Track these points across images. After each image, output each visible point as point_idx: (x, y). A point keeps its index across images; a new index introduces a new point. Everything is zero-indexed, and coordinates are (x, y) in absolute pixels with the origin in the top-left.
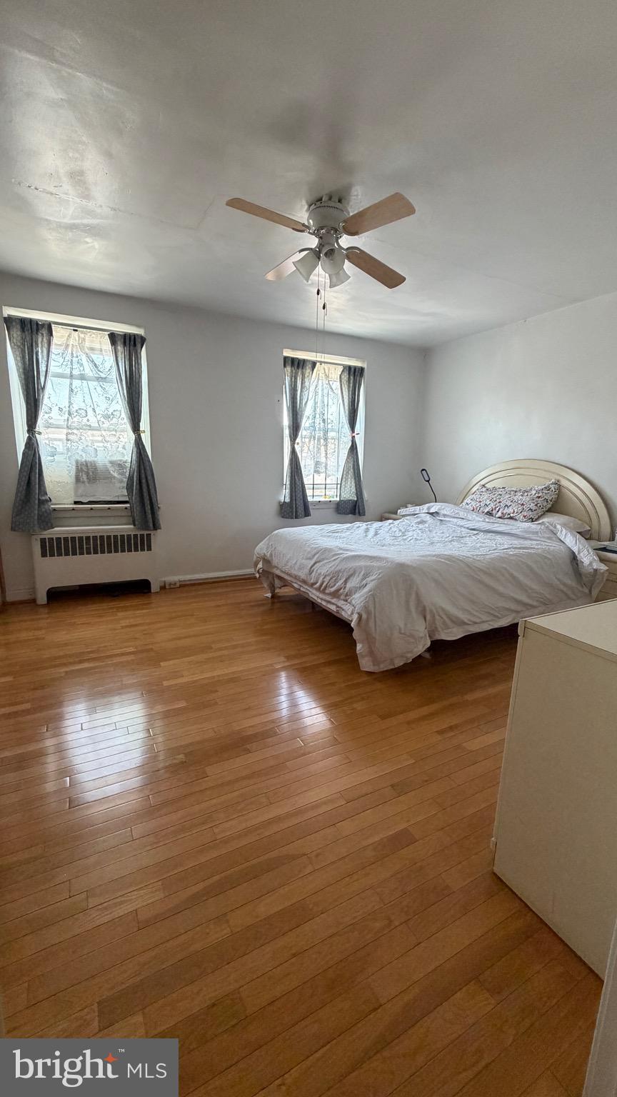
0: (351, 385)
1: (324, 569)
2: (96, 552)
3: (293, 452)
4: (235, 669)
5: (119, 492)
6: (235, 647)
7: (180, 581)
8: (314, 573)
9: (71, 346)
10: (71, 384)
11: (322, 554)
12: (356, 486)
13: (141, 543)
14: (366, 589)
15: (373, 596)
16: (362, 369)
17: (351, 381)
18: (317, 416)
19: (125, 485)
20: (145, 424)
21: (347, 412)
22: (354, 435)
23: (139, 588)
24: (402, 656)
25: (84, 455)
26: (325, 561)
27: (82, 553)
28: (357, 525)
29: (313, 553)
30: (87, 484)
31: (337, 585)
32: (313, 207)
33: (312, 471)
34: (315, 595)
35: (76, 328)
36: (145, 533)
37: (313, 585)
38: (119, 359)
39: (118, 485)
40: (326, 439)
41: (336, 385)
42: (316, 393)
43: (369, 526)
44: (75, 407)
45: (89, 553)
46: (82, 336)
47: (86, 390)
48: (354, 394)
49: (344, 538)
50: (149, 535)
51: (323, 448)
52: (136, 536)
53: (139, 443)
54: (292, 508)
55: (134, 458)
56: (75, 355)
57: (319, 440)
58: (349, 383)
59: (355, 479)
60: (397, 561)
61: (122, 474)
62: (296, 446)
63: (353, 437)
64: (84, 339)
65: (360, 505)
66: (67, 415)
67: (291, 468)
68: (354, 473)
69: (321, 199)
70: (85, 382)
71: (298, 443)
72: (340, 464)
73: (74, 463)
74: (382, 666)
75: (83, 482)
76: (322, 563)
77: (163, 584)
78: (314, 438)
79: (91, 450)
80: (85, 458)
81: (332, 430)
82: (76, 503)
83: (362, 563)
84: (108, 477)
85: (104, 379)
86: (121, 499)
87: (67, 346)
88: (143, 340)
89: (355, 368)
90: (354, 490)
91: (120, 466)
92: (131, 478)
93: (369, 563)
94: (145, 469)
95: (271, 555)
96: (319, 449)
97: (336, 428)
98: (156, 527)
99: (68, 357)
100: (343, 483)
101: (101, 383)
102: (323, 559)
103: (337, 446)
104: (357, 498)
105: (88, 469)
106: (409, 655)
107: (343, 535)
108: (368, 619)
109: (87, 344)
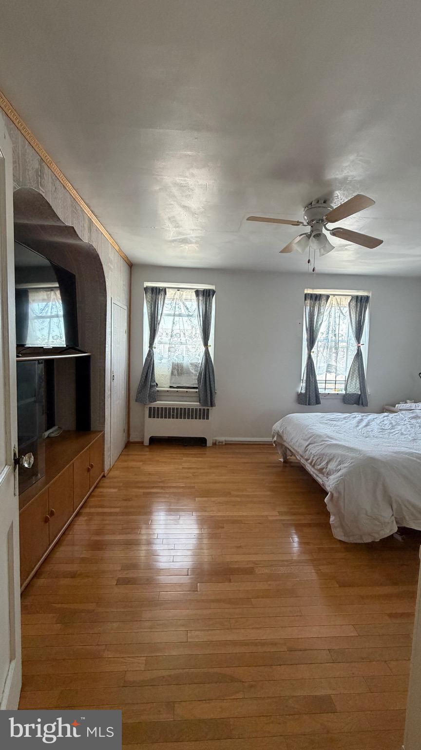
0: (358, 309)
1: (314, 450)
2: (177, 418)
3: (310, 358)
4: (241, 513)
5: (194, 382)
6: (248, 496)
7: (225, 441)
8: (308, 451)
9: (175, 300)
10: (174, 320)
11: (314, 439)
12: (360, 383)
13: (203, 414)
14: (340, 473)
15: (343, 481)
16: (367, 298)
17: (358, 307)
18: (330, 332)
19: (197, 377)
20: (211, 342)
21: (354, 329)
22: (359, 345)
23: (200, 442)
24: (369, 535)
25: (177, 359)
26: (316, 444)
27: (169, 418)
28: (354, 416)
29: (309, 436)
30: (177, 376)
31: (322, 464)
32: (306, 209)
33: (325, 370)
34: (309, 468)
35: (179, 289)
36: (206, 408)
37: (307, 460)
38: (200, 304)
39: (194, 377)
40: (336, 349)
41: (346, 310)
42: (330, 316)
43: (364, 417)
44: (175, 332)
45: (173, 418)
46: (182, 293)
47: (181, 323)
48: (360, 315)
49: (338, 426)
50: (208, 410)
51: (334, 355)
52: (200, 409)
53: (207, 353)
54: (306, 397)
55: (204, 362)
56: (177, 304)
57: (331, 348)
58: (357, 308)
59: (359, 378)
60: (368, 455)
61: (196, 371)
62: (311, 353)
63: (359, 347)
64: (183, 294)
65: (363, 398)
66: (170, 337)
67: (307, 369)
68: (359, 372)
69: (311, 204)
70: (180, 317)
71: (313, 352)
72: (348, 366)
73: (171, 364)
74: (351, 539)
75: (175, 375)
76: (313, 445)
77: (214, 442)
78: (328, 347)
79: (181, 357)
80: (177, 361)
81: (342, 341)
82: (171, 387)
83: (340, 452)
84: (188, 373)
85: (191, 316)
86: (195, 386)
87: (173, 299)
88: (214, 292)
89: (362, 297)
90: (358, 386)
91: (195, 366)
92: (200, 374)
93: (344, 453)
94: (209, 369)
95: (283, 432)
96: (330, 355)
97: (346, 339)
98: (212, 405)
99: (174, 305)
100: (349, 381)
101: (190, 318)
102: (315, 443)
103: (345, 354)
104: (361, 392)
105: (178, 368)
106: (376, 535)
107: (339, 423)
108: (338, 498)
109: (184, 297)
